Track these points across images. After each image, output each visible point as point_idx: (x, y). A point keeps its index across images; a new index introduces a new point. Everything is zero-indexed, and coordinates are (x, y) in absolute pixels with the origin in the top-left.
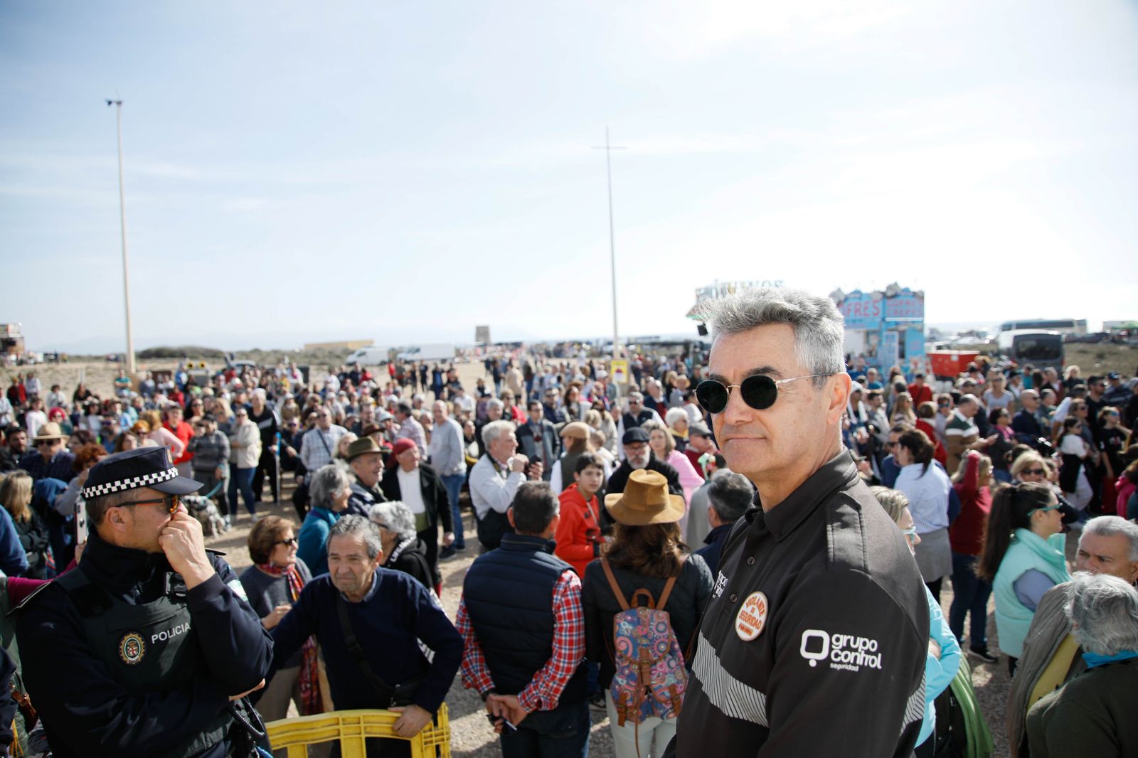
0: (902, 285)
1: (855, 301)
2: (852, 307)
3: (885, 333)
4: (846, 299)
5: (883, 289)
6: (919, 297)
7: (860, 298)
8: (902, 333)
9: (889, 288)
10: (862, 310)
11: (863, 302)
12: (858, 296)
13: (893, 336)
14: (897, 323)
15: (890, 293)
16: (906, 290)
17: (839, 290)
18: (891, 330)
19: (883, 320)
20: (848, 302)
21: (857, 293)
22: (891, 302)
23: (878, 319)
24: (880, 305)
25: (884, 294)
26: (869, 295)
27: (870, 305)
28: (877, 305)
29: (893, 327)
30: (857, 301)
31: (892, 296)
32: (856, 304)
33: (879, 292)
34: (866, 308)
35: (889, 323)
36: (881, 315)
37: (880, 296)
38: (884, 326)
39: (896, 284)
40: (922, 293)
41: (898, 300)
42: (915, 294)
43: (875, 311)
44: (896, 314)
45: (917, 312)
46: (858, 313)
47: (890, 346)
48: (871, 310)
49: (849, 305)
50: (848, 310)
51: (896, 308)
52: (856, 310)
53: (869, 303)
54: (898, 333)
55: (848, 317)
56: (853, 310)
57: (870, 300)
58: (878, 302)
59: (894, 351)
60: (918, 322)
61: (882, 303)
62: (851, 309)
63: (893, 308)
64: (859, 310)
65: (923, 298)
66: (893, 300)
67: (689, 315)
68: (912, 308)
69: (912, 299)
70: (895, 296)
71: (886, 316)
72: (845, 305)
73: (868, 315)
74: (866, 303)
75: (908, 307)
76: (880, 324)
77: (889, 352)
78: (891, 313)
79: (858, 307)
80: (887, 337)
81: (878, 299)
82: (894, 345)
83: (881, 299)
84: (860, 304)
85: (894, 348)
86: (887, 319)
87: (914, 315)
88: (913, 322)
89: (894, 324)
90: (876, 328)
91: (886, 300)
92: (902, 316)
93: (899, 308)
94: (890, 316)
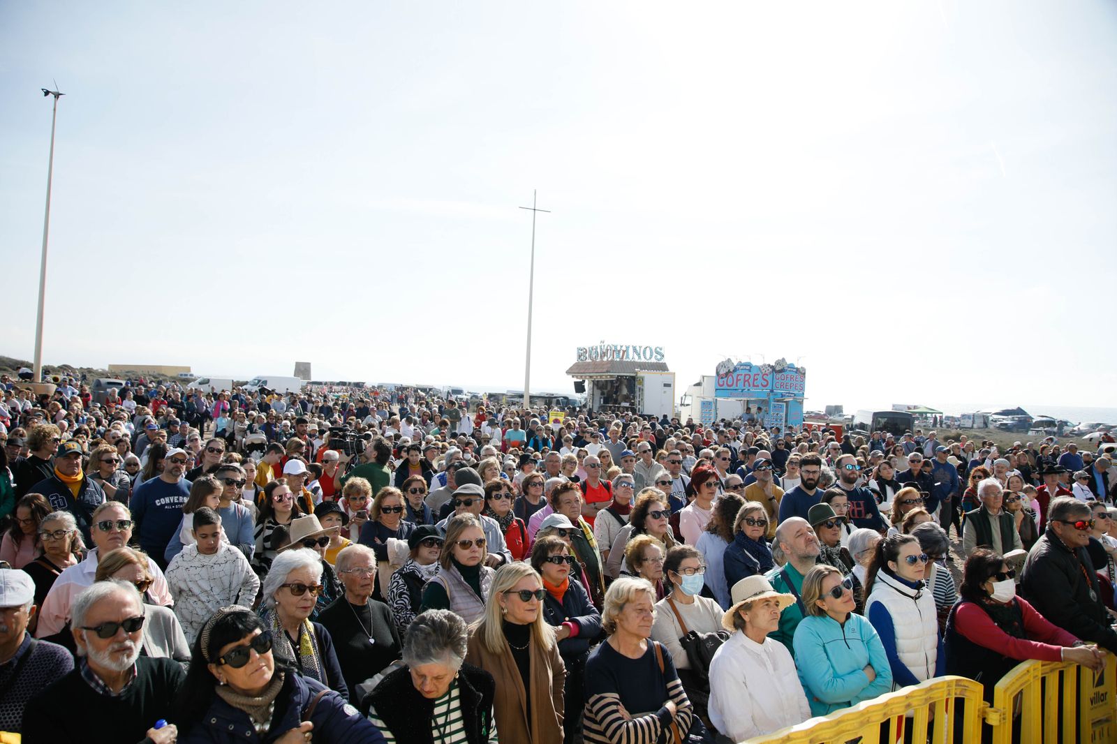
0: (788, 362)
1: (743, 373)
2: (742, 378)
3: (773, 403)
4: (735, 370)
5: (773, 364)
6: (801, 373)
7: (750, 370)
8: (788, 404)
9: (778, 363)
10: (751, 381)
11: (752, 374)
12: (748, 368)
13: (782, 406)
14: (782, 395)
15: (777, 369)
16: (791, 366)
17: (729, 360)
18: (778, 401)
19: (772, 391)
20: (738, 373)
21: (749, 365)
23: (767, 390)
24: (769, 378)
25: (772, 367)
26: (759, 368)
27: (760, 377)
28: (765, 377)
29: (780, 398)
30: (747, 372)
31: (779, 370)
32: (745, 375)
33: (769, 365)
34: (754, 380)
35: (776, 394)
36: (769, 387)
37: (771, 370)
38: (772, 397)
39: (783, 359)
40: (804, 369)
41: (785, 374)
42: (797, 369)
43: (765, 383)
45: (798, 387)
46: (746, 383)
47: (777, 414)
48: (760, 381)
49: (738, 375)
50: (737, 380)
51: (783, 381)
52: (745, 381)
53: (759, 375)
54: (785, 404)
55: (737, 386)
56: (742, 381)
57: (759, 373)
58: (767, 375)
59: (781, 420)
60: (799, 395)
61: (771, 376)
62: (740, 380)
63: (780, 381)
64: (748, 381)
65: (804, 374)
66: (780, 374)
67: (568, 372)
68: (794, 382)
69: (795, 375)
70: (782, 371)
71: (774, 388)
72: (735, 375)
73: (758, 386)
74: (755, 375)
75: (792, 382)
76: (768, 395)
77: (776, 420)
78: (779, 385)
79: (747, 377)
80: (775, 406)
81: (767, 372)
82: (781, 414)
83: (770, 372)
84: (750, 375)
85: (781, 416)
86: (775, 391)
87: (796, 389)
88: (795, 395)
89: (780, 395)
90: (766, 398)
91: (775, 374)
92: (787, 389)
93: (785, 381)
94: (777, 388)
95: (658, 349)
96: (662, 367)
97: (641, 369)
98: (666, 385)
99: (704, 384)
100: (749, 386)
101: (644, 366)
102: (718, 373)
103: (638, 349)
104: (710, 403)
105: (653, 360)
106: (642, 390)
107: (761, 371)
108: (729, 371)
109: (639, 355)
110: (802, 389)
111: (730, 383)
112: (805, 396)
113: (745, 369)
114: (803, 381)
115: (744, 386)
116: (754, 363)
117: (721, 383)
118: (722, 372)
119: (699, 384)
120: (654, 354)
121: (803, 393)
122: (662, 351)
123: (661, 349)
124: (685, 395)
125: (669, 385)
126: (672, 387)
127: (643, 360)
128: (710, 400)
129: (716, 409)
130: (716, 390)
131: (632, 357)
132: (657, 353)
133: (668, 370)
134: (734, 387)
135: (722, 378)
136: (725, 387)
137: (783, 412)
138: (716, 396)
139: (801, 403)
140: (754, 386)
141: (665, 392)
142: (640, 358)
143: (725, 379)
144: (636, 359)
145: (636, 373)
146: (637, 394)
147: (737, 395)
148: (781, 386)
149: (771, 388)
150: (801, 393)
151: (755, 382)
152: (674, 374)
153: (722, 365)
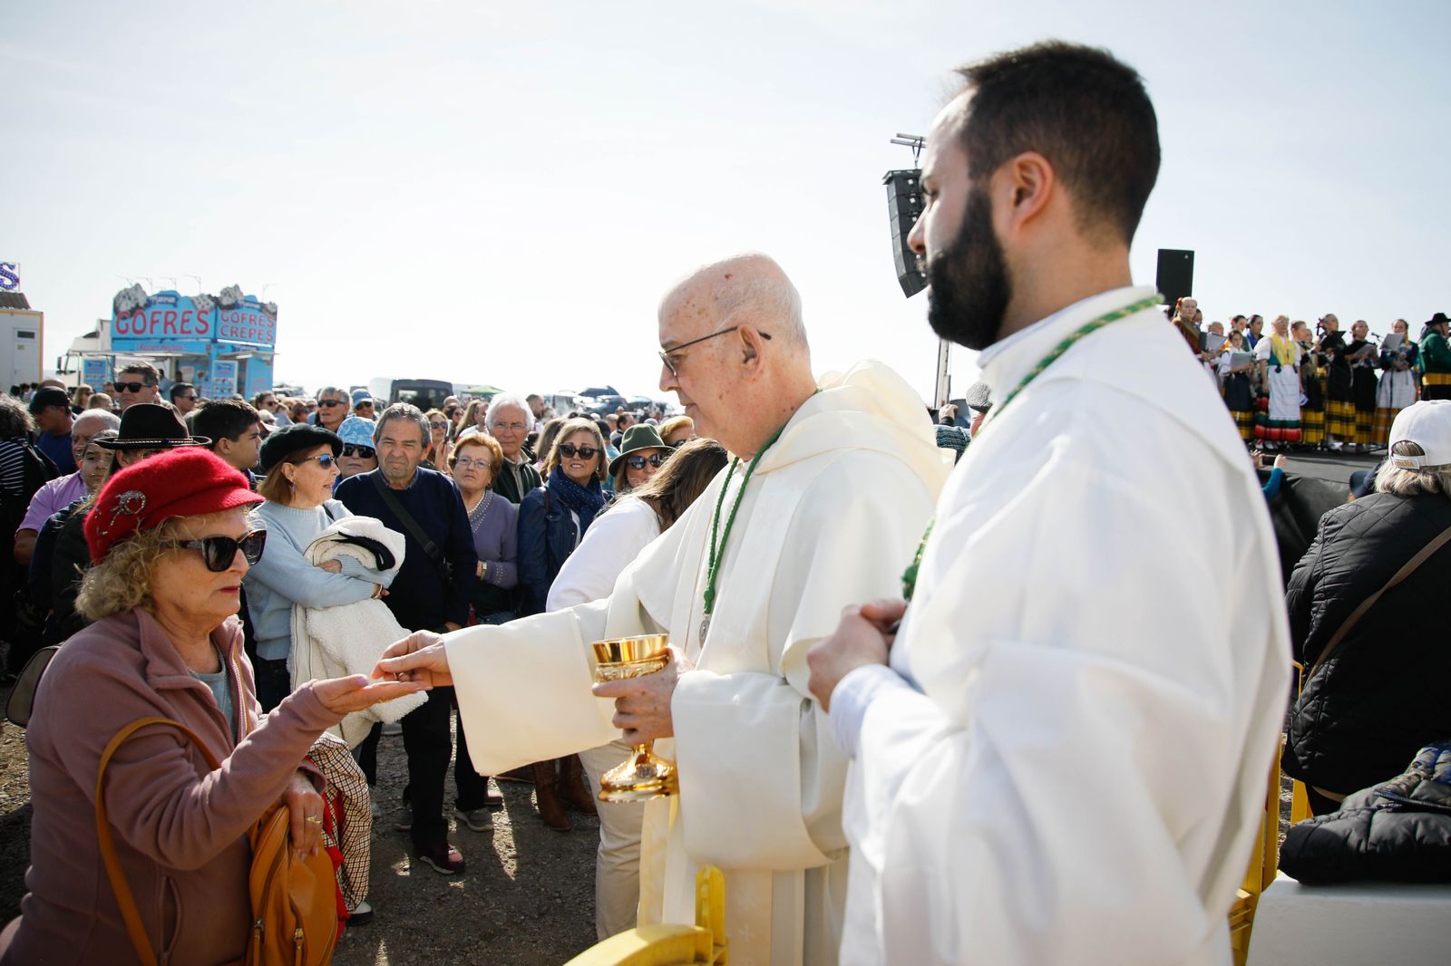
0: (246, 292)
1: (164, 309)
2: (161, 318)
3: (215, 362)
4: (149, 303)
5: (217, 294)
6: (269, 312)
7: (175, 305)
8: (243, 363)
9: (226, 292)
10: (178, 324)
11: (179, 311)
12: (172, 300)
13: (232, 367)
14: (234, 348)
15: (225, 302)
16: (251, 300)
17: (137, 287)
18: (226, 358)
19: (214, 341)
20: (154, 308)
21: (174, 295)
22: (228, 314)
23: (205, 340)
24: (210, 318)
25: (215, 300)
26: (192, 301)
27: (193, 317)
28: (203, 317)
29: (230, 353)
30: (170, 308)
31: (228, 305)
32: (168, 313)
33: (210, 296)
34: (184, 321)
35: (222, 346)
36: (210, 333)
37: (212, 304)
38: (214, 351)
39: (236, 287)
40: (275, 307)
41: (239, 312)
42: (263, 306)
43: (202, 327)
44: (234, 333)
45: (264, 336)
46: (169, 327)
47: (224, 381)
48: (194, 324)
49: (154, 313)
50: (153, 322)
51: (234, 324)
52: (167, 324)
53: (191, 312)
54: (236, 364)
55: (152, 332)
56: (162, 324)
57: (192, 309)
58: (206, 312)
59: (230, 390)
60: (266, 349)
61: (212, 315)
62: (157, 321)
63: (230, 324)
64: (172, 323)
65: (275, 314)
66: (231, 312)
68: (258, 327)
69: (259, 314)
70: (234, 306)
71: (219, 333)
72: (148, 313)
73: (189, 332)
74: (185, 313)
75: (253, 326)
76: (208, 348)
77: (222, 391)
78: (228, 332)
79: (171, 317)
80: (219, 368)
81: (206, 308)
82: (230, 379)
83: (212, 309)
84: (175, 314)
85: (231, 384)
86: (219, 340)
87: (260, 339)
88: (258, 348)
89: (230, 349)
90: (204, 353)
91: (220, 312)
92: (243, 338)
93: (239, 325)
94: (225, 336)
96: (15, 301)
98: (22, 335)
99: (102, 335)
100: (175, 332)
102: (116, 310)
104: (101, 363)
107: (195, 307)
108: (138, 306)
110: (272, 339)
111: (139, 326)
112: (276, 350)
113: (167, 303)
114: (273, 325)
115: (165, 332)
116: (183, 292)
117: (123, 327)
118: (126, 306)
119: (93, 335)
121: (273, 347)
122: (15, 272)
123: (12, 267)
124: (68, 355)
125: (30, 335)
126: (37, 336)
128: (102, 358)
130: (114, 339)
133: (27, 307)
134: (147, 334)
135: (124, 318)
136: (131, 334)
137: (233, 376)
138: (114, 349)
139: (270, 363)
140: (183, 332)
141: (21, 347)
143: (130, 321)
147: (153, 349)
148: (232, 332)
149: (212, 337)
150: (270, 346)
151: (186, 324)
152: (41, 314)
153: (124, 295)
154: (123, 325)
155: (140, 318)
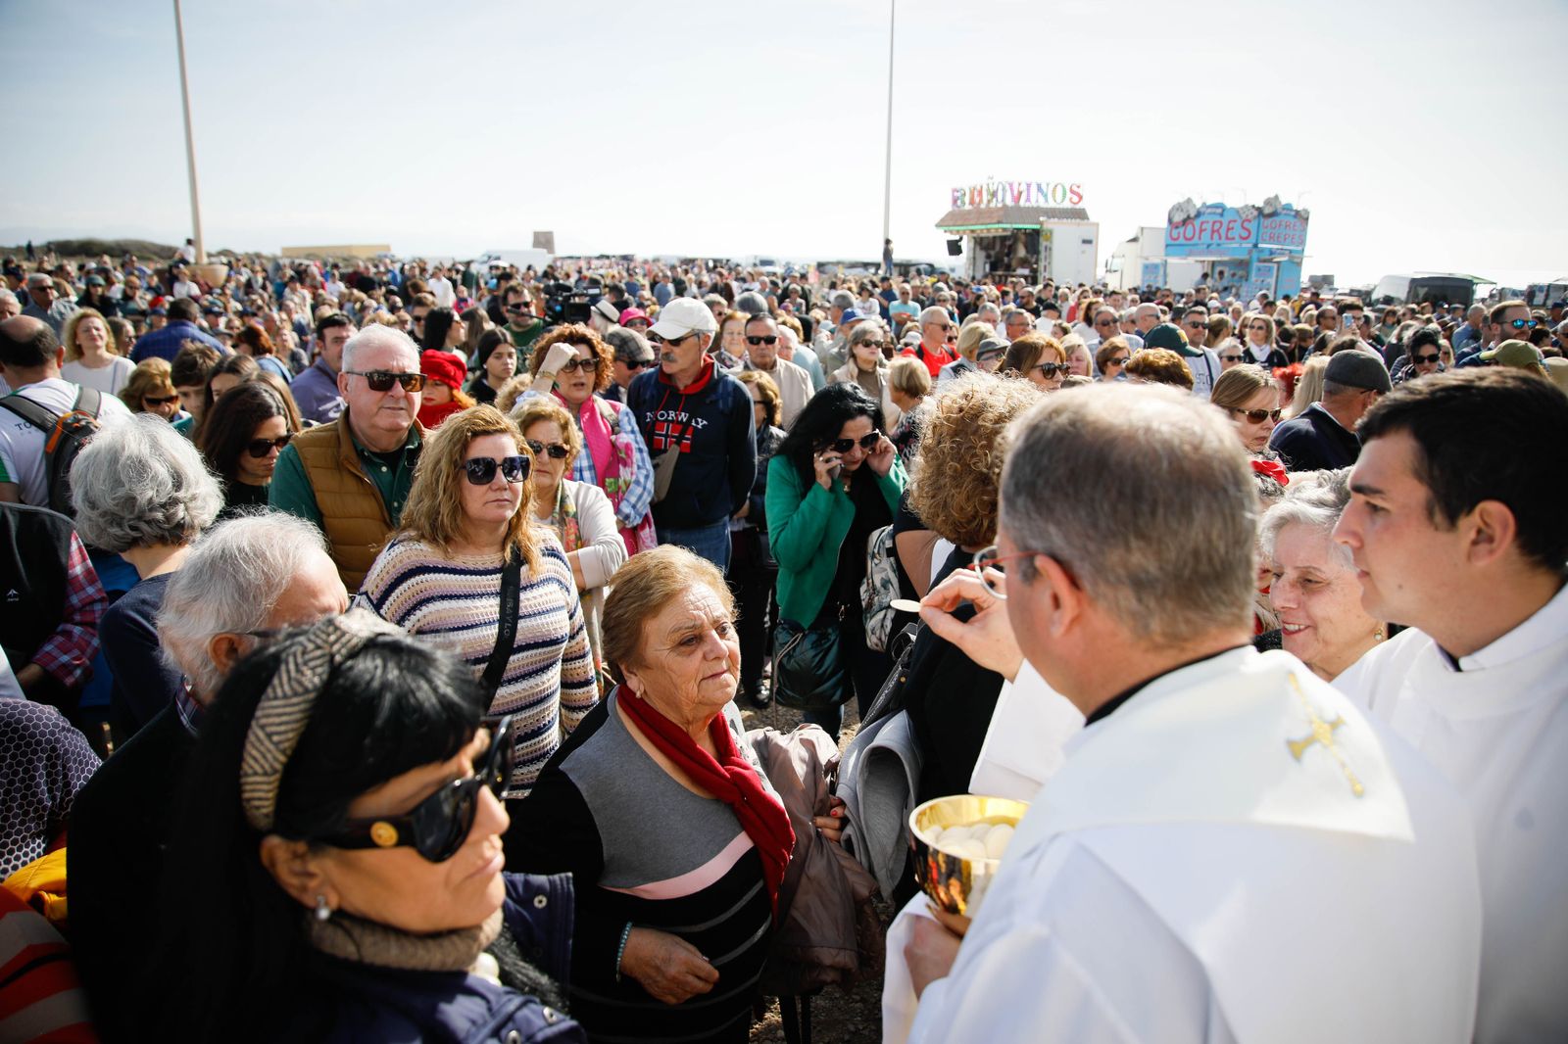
0: (1284, 201)
1: (1211, 219)
2: (1208, 226)
3: (1255, 265)
4: (1199, 214)
5: (1260, 204)
6: (1302, 217)
7: (1222, 215)
8: (1279, 265)
9: (1268, 202)
10: (1223, 231)
11: (1225, 221)
12: (1219, 211)
13: (1270, 268)
14: (1272, 252)
15: (1267, 211)
16: (1288, 208)
17: (1189, 201)
18: (1265, 261)
19: (1256, 246)
20: (1202, 219)
21: (1221, 208)
22: (1268, 222)
23: (1248, 245)
24: (1253, 226)
25: (1259, 209)
26: (1237, 211)
27: (1237, 226)
28: (1246, 224)
29: (1269, 256)
30: (1218, 218)
31: (1269, 214)
32: (1214, 223)
33: (1253, 207)
34: (1228, 229)
35: (1262, 250)
36: (1252, 239)
37: (1256, 213)
38: (1255, 255)
39: (1277, 197)
40: (1307, 212)
41: (1277, 219)
42: (1297, 213)
43: (1245, 234)
44: (1272, 239)
45: (1297, 239)
46: (1216, 235)
48: (1237, 231)
49: (1202, 223)
50: (1201, 231)
51: (1273, 230)
52: (1213, 232)
53: (1235, 221)
54: (1275, 266)
55: (1200, 238)
56: (1209, 231)
57: (1237, 218)
58: (1249, 221)
60: (1297, 252)
61: (1255, 223)
62: (1205, 230)
63: (1269, 230)
64: (1218, 231)
65: (1307, 219)
66: (1271, 220)
67: (938, 226)
68: (1291, 233)
69: (1293, 220)
70: (1273, 214)
71: (1260, 241)
72: (1197, 223)
73: (1233, 239)
74: (1230, 221)
75: (1288, 231)
76: (1250, 252)
78: (1266, 237)
79: (1217, 226)
80: (1259, 270)
81: (1250, 217)
82: (1269, 280)
83: (1255, 218)
84: (1221, 223)
85: (1269, 284)
86: (1260, 245)
87: (1293, 243)
88: (1291, 251)
89: (1268, 253)
90: (1244, 256)
91: (1262, 220)
92: (1279, 243)
93: (1277, 232)
94: (1264, 241)
95: (1075, 189)
96: (1080, 215)
97: (1049, 218)
98: (1085, 242)
99: (1141, 240)
100: (1220, 238)
101: (1053, 213)
102: (1170, 221)
103: (1044, 187)
104: (1156, 266)
105: (1067, 205)
106: (1050, 249)
107: (1240, 216)
108: (1188, 217)
109: (1046, 196)
110: (1303, 242)
111: (1189, 234)
112: (1306, 253)
113: (1214, 213)
114: (1305, 230)
115: (1212, 238)
116: (1229, 205)
117: (1175, 235)
118: (1178, 218)
119: (1135, 240)
120: (1069, 195)
121: (1303, 250)
122: (1080, 191)
123: (1078, 187)
125: (1087, 242)
126: (1094, 245)
127: (1051, 204)
128: (1157, 261)
129: (1165, 275)
130: (1167, 246)
131: (1036, 200)
132: (1072, 192)
133: (1088, 219)
134: (1196, 240)
135: (1177, 227)
136: (1182, 241)
137: (1272, 276)
138: (1167, 255)
139: (1299, 264)
140: (1227, 238)
141: (1083, 252)
142: (1047, 201)
143: (1181, 230)
144: (1042, 200)
145: (1041, 223)
146: (1042, 255)
147: (1200, 254)
148: (1270, 238)
149: (1254, 241)
150: (1300, 248)
151: (1230, 232)
152: (1097, 225)
153: (1178, 208)
154: (1175, 234)
155: (1190, 227)
